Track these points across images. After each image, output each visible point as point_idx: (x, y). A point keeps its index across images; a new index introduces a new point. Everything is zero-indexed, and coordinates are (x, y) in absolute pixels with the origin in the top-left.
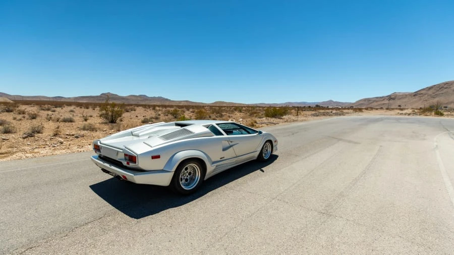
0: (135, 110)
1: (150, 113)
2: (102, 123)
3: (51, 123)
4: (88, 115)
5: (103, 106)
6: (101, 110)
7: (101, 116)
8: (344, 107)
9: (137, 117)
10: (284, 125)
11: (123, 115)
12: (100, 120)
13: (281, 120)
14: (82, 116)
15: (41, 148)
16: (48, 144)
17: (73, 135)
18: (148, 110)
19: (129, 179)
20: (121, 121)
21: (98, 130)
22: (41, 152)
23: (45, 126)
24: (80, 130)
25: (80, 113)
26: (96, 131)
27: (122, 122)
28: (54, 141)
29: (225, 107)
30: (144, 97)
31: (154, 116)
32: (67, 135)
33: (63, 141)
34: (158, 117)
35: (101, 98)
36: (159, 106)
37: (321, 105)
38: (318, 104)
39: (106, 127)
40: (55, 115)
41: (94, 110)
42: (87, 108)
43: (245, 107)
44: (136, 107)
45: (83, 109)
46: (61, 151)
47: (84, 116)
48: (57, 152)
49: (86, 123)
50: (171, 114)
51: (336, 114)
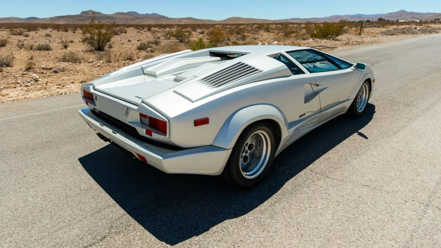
0: (125, 32)
1: (146, 37)
2: (87, 51)
3: (23, 52)
4: (68, 40)
5: (85, 28)
6: (84, 33)
7: (84, 41)
8: (423, 21)
9: (129, 41)
10: (347, 50)
11: (112, 40)
12: (85, 47)
13: (337, 42)
14: (60, 41)
15: (11, 88)
16: (20, 82)
17: (50, 69)
18: (142, 31)
19: (150, 162)
20: (110, 47)
21: (82, 61)
22: (11, 95)
23: (16, 56)
24: (59, 61)
25: (58, 38)
26: (80, 63)
27: (111, 49)
28: (26, 78)
29: (243, 25)
30: (133, 15)
31: (152, 40)
32: (43, 68)
33: (38, 77)
34: (158, 40)
35: (81, 18)
36: (155, 26)
37: (386, 19)
38: (383, 17)
39: (92, 57)
40: (27, 41)
41: (75, 33)
42: (66, 31)
43: (272, 24)
44: (126, 28)
45: (61, 33)
46: (36, 93)
47: (63, 42)
48: (31, 95)
49: (66, 51)
50: (175, 36)
51: (424, 31)
